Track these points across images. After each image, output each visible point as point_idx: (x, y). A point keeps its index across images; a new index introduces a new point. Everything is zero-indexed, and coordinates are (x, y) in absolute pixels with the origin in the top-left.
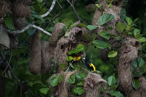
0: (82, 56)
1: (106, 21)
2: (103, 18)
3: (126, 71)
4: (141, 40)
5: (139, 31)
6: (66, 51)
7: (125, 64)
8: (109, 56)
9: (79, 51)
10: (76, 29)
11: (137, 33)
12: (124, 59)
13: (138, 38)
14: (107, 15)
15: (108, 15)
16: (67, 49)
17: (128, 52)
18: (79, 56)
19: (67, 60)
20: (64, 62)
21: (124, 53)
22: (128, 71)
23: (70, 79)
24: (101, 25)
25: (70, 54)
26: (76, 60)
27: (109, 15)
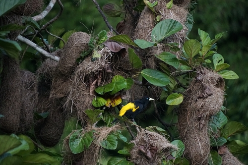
0: (123, 98)
1: (166, 33)
2: (161, 27)
3: (201, 133)
4: (226, 76)
5: (223, 59)
6: (93, 86)
7: (199, 119)
8: (167, 103)
9: (119, 88)
10: (113, 45)
11: (219, 62)
12: (199, 111)
13: (221, 72)
14: (169, 23)
15: (171, 22)
16: (94, 83)
17: (206, 97)
18: (117, 98)
19: (95, 104)
20: (86, 107)
21: (199, 98)
22: (205, 135)
23: (107, 141)
24: (157, 40)
25: (100, 93)
26: (111, 106)
27: (173, 22)
